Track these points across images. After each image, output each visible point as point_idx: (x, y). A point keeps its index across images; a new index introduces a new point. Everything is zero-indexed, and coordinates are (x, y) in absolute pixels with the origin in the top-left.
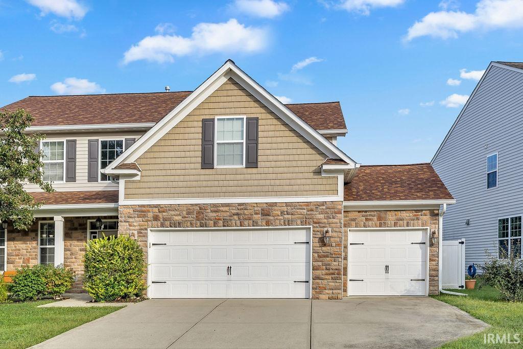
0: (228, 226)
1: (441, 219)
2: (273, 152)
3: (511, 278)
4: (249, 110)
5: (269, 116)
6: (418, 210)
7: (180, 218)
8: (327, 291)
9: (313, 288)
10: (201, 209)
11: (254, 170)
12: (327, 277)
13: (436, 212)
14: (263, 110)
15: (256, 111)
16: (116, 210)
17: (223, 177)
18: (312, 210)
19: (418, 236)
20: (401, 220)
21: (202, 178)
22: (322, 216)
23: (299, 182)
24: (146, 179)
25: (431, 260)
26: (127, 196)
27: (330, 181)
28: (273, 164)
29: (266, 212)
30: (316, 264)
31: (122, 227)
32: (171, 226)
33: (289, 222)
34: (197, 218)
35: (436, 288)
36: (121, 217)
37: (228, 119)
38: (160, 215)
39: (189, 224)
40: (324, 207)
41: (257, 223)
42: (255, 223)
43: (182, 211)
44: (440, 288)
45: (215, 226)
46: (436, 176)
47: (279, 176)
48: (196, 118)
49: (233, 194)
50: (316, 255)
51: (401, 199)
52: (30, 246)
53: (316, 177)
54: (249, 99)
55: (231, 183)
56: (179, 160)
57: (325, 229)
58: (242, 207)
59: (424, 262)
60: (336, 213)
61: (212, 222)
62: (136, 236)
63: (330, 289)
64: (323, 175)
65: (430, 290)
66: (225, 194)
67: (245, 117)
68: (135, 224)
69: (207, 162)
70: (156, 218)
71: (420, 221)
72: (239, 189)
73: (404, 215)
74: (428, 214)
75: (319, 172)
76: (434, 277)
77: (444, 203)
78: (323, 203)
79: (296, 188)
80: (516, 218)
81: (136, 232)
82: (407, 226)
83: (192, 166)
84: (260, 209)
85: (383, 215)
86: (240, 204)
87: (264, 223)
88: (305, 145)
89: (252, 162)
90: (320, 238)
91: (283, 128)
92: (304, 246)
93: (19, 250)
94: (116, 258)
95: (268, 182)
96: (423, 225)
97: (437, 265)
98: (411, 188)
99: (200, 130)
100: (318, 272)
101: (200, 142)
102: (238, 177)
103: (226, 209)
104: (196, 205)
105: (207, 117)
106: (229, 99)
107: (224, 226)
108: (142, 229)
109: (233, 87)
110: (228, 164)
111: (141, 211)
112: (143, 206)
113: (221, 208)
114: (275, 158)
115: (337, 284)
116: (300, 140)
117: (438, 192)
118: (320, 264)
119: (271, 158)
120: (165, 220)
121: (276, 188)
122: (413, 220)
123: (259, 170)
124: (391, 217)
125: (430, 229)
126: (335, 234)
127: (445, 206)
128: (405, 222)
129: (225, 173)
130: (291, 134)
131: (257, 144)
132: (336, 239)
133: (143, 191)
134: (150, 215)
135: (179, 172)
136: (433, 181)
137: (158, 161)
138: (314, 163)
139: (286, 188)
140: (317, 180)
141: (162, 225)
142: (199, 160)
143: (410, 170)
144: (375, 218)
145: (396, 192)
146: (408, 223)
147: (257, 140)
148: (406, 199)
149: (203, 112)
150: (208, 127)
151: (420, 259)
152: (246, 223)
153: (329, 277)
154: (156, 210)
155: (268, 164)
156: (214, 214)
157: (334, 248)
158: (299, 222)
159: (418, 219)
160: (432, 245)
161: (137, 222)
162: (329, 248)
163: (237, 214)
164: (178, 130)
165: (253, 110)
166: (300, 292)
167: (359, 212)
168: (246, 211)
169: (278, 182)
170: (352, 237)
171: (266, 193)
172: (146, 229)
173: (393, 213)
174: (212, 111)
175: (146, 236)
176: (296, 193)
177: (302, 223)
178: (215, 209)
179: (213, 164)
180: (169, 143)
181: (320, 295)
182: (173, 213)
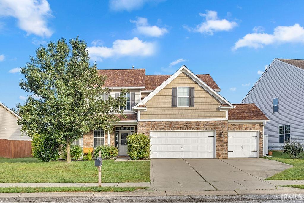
0: (182, 130)
1: (264, 127)
2: (200, 101)
3: (294, 150)
4: (190, 85)
5: (199, 87)
6: (255, 124)
7: (163, 126)
8: (222, 156)
9: (216, 154)
10: (171, 123)
11: (193, 108)
12: (222, 150)
13: (262, 124)
14: (196, 85)
15: (194, 85)
16: (137, 123)
17: (180, 111)
18: (216, 124)
19: (255, 134)
20: (248, 128)
21: (172, 111)
22: (220, 126)
23: (211, 113)
24: (149, 111)
25: (260, 143)
26: (141, 118)
27: (223, 113)
28: (200, 106)
29: (198, 124)
30: (217, 145)
31: (139, 130)
32: (159, 130)
33: (207, 129)
34: (170, 127)
35: (262, 154)
36: (139, 126)
37: (182, 88)
38: (155, 125)
39: (167, 129)
40: (221, 123)
41: (194, 129)
42: (193, 129)
43: (164, 124)
44: (264, 154)
45: (177, 130)
46: (259, 109)
47: (203, 110)
48: (169, 87)
49: (185, 117)
50: (218, 141)
51: (248, 120)
52: (90, 137)
53: (217, 111)
54: (191, 80)
55: (184, 113)
56: (162, 104)
57: (221, 131)
58: (188, 122)
59: (257, 144)
60: (225, 125)
61: (176, 128)
62: (145, 134)
63: (223, 155)
64: (220, 110)
65: (260, 155)
66: (181, 117)
67: (189, 87)
68: (145, 129)
69: (174, 105)
70: (153, 127)
71: (256, 128)
72: (187, 115)
73: (249, 125)
74: (259, 125)
75: (218, 109)
76: (261, 150)
77: (266, 121)
78: (220, 121)
79: (209, 115)
80: (287, 126)
81: (145, 132)
82: (251, 130)
83: (168, 106)
84: (195, 123)
85: (241, 125)
86: (187, 121)
87: (197, 129)
88: (213, 99)
89: (192, 105)
90: (219, 135)
91: (204, 92)
92: (212, 138)
93: (85, 139)
94: (142, 143)
95: (198, 113)
96: (257, 130)
97: (263, 145)
98: (251, 115)
99: (171, 92)
100: (219, 148)
101: (171, 97)
102: (187, 111)
103: (182, 123)
104: (169, 121)
105: (174, 87)
106: (183, 80)
107: (181, 130)
108: (147, 131)
109: (184, 75)
110: (182, 106)
111: (147, 124)
112: (148, 122)
113: (180, 123)
114: (201, 103)
115: (226, 153)
116: (211, 97)
117: (262, 117)
118: (219, 145)
119: (199, 103)
120: (157, 127)
121: (202, 115)
122: (253, 128)
123: (195, 108)
124: (244, 127)
125: (260, 131)
126: (225, 133)
127: (266, 122)
128: (250, 128)
129: (182, 109)
130: (208, 94)
131: (194, 98)
132: (225, 135)
133: (148, 116)
134: (151, 125)
135: (162, 108)
136: (259, 111)
137: (154, 104)
138: (217, 106)
139: (206, 115)
140: (218, 112)
141: (156, 129)
142: (171, 104)
143: (247, 107)
144: (238, 127)
145: (245, 116)
146: (251, 129)
147: (194, 96)
148: (250, 119)
149: (172, 85)
150: (174, 91)
151: (255, 143)
152: (190, 129)
153: (223, 150)
154: (153, 123)
155: (198, 106)
156: (177, 125)
157: (225, 139)
158: (211, 128)
159: (255, 127)
160: (260, 137)
161: (145, 128)
162: (223, 139)
163: (186, 125)
164: (162, 92)
165: (192, 85)
166: (211, 156)
167: (231, 124)
168: (189, 124)
169: (202, 113)
170: (230, 134)
171: (198, 117)
172: (149, 131)
173: (245, 125)
174: (176, 85)
175: (149, 134)
176: (210, 117)
177: (212, 129)
178: (177, 123)
179: (176, 105)
180: (158, 97)
181: (220, 157)
182: (160, 125)
